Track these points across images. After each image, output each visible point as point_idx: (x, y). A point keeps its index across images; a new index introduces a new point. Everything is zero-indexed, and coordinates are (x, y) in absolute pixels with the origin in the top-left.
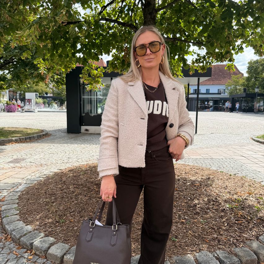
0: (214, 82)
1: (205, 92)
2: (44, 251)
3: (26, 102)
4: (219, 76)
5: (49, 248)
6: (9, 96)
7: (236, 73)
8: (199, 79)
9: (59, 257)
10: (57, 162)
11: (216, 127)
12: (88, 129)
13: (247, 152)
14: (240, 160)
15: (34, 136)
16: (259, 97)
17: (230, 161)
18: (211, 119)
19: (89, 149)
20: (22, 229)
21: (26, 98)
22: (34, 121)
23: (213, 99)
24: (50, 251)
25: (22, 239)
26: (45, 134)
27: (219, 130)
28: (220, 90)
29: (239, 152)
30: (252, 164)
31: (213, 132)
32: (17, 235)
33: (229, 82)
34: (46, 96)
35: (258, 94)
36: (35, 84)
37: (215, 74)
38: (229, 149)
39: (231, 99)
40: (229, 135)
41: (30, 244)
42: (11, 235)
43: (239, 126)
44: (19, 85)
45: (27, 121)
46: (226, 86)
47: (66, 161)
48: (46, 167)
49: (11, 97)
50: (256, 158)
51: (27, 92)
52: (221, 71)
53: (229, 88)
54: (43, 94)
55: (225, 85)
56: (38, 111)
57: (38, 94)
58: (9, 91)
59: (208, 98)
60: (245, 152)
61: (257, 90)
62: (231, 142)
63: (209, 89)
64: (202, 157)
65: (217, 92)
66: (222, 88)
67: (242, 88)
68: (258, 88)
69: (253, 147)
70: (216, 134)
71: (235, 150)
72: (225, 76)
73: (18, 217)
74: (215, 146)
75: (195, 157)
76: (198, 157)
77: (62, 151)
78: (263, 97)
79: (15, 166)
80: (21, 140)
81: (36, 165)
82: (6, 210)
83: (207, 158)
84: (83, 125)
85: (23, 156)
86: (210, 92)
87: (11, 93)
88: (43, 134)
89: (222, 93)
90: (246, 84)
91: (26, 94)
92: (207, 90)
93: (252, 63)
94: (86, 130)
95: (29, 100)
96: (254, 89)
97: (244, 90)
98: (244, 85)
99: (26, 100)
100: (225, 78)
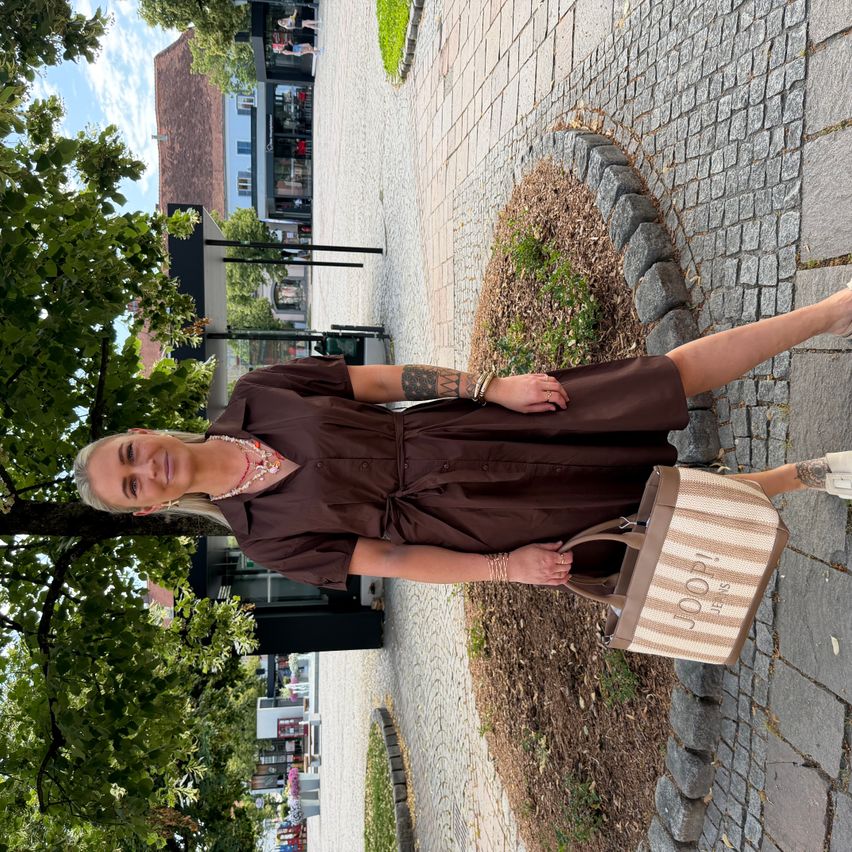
0: (213, 127)
1: (249, 156)
3: (286, 734)
4: (193, 110)
6: (269, 787)
7: (183, 52)
8: (210, 242)
11: (361, 170)
12: (369, 585)
13: (437, 137)
14: (459, 180)
15: (391, 758)
17: (460, 211)
18: (336, 168)
21: (275, 736)
23: (271, 136)
26: (384, 720)
28: (243, 108)
29: (435, 160)
30: (470, 151)
31: (377, 192)
33: (217, 82)
34: (266, 673)
37: (190, 122)
38: (426, 183)
39: (271, 80)
40: (387, 150)
46: (228, 92)
49: (271, 781)
50: (454, 125)
51: (255, 734)
52: (177, 104)
53: (234, 80)
54: (263, 680)
55: (224, 96)
56: (316, 711)
57: (260, 699)
58: (253, 789)
59: (268, 155)
60: (435, 142)
62: (408, 161)
63: (238, 143)
65: (248, 118)
66: (233, 103)
67: (234, 44)
71: (430, 167)
72: (194, 90)
75: (450, 307)
76: (450, 297)
77: (434, 691)
79: (474, 843)
80: (402, 797)
81: (472, 783)
84: (359, 599)
85: (448, 808)
86: (249, 141)
87: (259, 781)
88: (385, 727)
89: (252, 101)
90: (220, 34)
91: (261, 735)
92: (240, 151)
93: (150, 14)
94: (373, 588)
95: (281, 728)
96: (239, 7)
97: (241, 41)
98: (227, 39)
99: (282, 735)
100: (201, 90)
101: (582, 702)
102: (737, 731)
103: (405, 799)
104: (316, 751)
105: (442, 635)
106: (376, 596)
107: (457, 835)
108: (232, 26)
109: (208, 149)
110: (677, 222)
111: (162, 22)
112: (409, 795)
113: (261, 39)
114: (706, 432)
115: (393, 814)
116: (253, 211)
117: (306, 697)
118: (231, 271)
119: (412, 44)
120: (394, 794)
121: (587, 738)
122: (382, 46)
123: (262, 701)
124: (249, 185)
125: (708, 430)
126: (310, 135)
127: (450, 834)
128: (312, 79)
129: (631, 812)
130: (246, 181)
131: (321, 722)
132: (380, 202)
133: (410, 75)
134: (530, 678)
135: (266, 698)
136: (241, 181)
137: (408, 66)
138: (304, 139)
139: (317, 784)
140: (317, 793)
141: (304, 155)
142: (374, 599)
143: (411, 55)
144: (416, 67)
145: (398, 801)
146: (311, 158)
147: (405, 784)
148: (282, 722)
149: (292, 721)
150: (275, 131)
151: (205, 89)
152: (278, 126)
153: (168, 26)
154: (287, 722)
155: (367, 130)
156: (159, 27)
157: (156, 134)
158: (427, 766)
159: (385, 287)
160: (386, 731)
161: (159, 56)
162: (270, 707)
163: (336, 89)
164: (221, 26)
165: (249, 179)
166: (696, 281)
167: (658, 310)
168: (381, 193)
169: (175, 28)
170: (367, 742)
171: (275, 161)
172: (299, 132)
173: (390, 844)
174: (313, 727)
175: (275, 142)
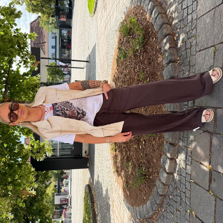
1: (55, 49)
2: (165, 186)
3: (63, 203)
4: (40, 37)
5: (162, 183)
7: (38, 22)
8: (42, 58)
9: (167, 176)
10: (109, 177)
11: (83, 44)
12: (85, 151)
13: (103, 23)
14: (108, 31)
15: (90, 196)
16: (59, 4)
17: (108, 39)
18: (77, 47)
19: (101, 151)
20: (152, 203)
21: (60, 203)
22: (78, 196)
23: (60, 43)
24: (164, 182)
25: (157, 202)
26: (88, 187)
27: (86, 42)
28: (53, 37)
29: (102, 30)
30: (111, 21)
31: (87, 47)
32: (155, 206)
34: (57, 186)
35: (56, 5)
36: (47, 197)
37: (39, 40)
38: (100, 37)
39: (60, 28)
40: (90, 35)
41: (161, 196)
42: (156, 211)
43: (82, 24)
44: (48, 210)
45: (78, 202)
46: (49, 32)
47: (109, 169)
48: (113, 185)
49: (58, 216)
50: (107, 18)
53: (51, 29)
54: (56, 189)
56: (71, 194)
57: (55, 193)
58: (53, 219)
59: (59, 48)
60: (102, 25)
61: (53, 6)
62: (95, 34)
63: (52, 46)
64: (106, 60)
65: (55, 39)
66: (50, 35)
67: (51, 18)
68: (51, 5)
69: (99, 17)
70: (89, 45)
71: (101, 33)
72: (40, 32)
73: (144, 206)
74: (98, 48)
75: (106, 66)
76: (106, 63)
77: (102, 173)
78: (59, 1)
79: (112, 210)
80: (93, 206)
81: (111, 193)
82: (140, 215)
83: (106, 57)
84: (82, 155)
85: (105, 204)
86: (55, 45)
87: (55, 216)
88: (89, 188)
89: (56, 35)
90: (47, 15)
91: (55, 203)
92: (52, 48)
93: (29, 9)
94: (86, 152)
95: (61, 201)
96: (52, 8)
97: (53, 17)
98: (49, 17)
99: (61, 203)
100: (42, 32)
101: (140, 147)
102: (184, 134)
103: (94, 207)
104: (71, 205)
105: (104, 157)
106: (86, 154)
107: (107, 211)
108: (50, 13)
109: (44, 47)
110: (165, 4)
111: (32, 11)
112: (95, 205)
113: (58, 17)
114: (174, 53)
115: (90, 211)
116: (55, 62)
117: (68, 191)
118: (49, 78)
119: (96, 3)
120: (91, 206)
121: (142, 156)
122: (89, 7)
123: (56, 194)
124: (55, 57)
125: (175, 53)
126: (71, 43)
127: (106, 211)
128: (71, 28)
129: (154, 171)
130: (54, 56)
131: (72, 197)
132: (88, 49)
133: (96, 12)
134: (127, 149)
135: (57, 193)
136: (52, 56)
137: (95, 10)
138: (69, 44)
139: (71, 214)
140: (71, 217)
141: (69, 48)
142: (86, 155)
143: (96, 6)
144: (97, 9)
145: (92, 207)
146: (71, 49)
147: (94, 203)
148: (61, 200)
149: (64, 199)
150: (61, 42)
151: (43, 32)
152: (62, 41)
153: (33, 12)
154: (63, 200)
155: (85, 33)
156: (31, 13)
157: (30, 43)
158: (100, 195)
159: (89, 71)
160: (89, 189)
161: (31, 23)
162: (58, 195)
163: (77, 27)
164: (48, 13)
165: (55, 55)
166: (171, 16)
167: (161, 26)
168: (88, 47)
169: (35, 13)
170: (84, 195)
171: (61, 49)
172: (68, 42)
173: (90, 220)
174: (70, 198)
175: (61, 45)
